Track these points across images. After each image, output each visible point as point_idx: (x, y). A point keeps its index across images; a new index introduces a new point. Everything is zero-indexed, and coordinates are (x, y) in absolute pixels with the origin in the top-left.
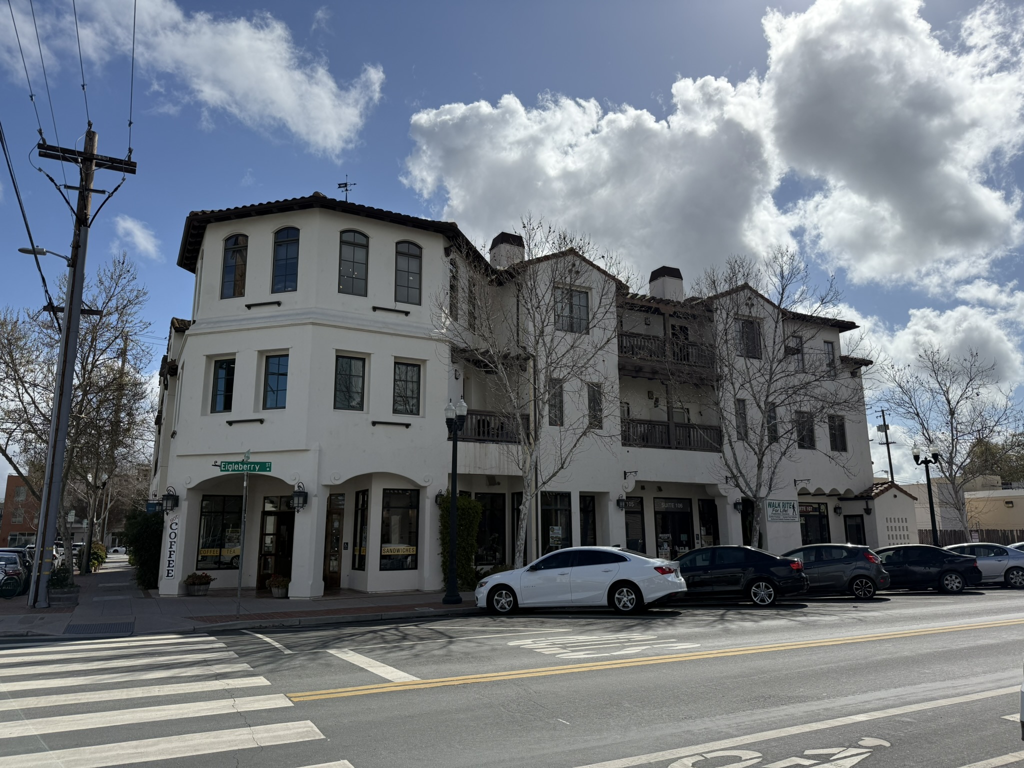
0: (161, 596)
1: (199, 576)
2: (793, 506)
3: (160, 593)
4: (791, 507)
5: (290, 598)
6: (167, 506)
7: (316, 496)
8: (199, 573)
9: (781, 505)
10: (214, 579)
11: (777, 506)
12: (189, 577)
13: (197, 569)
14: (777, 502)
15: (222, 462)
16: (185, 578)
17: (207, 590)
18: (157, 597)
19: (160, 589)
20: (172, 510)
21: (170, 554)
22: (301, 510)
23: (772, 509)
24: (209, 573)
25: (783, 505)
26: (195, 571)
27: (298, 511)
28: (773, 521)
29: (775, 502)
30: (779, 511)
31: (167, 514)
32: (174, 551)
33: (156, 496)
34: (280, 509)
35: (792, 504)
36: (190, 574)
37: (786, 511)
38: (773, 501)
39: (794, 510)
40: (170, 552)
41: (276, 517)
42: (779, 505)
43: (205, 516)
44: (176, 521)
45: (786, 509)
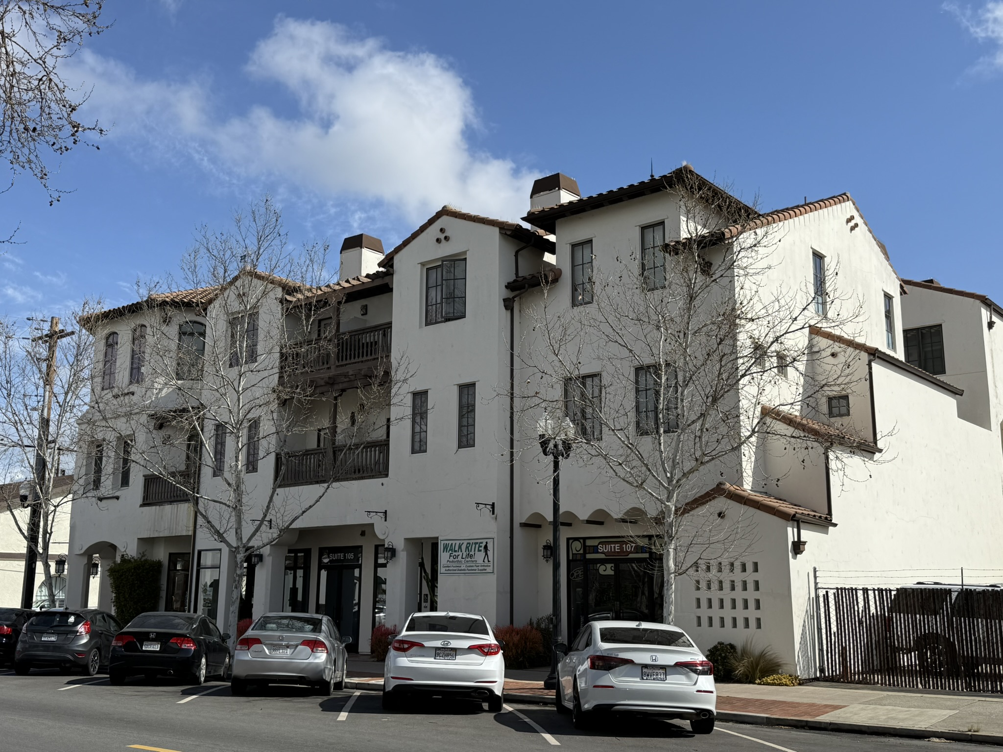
2: (486, 547)
4: (482, 549)
9: (464, 547)
11: (457, 549)
14: (458, 542)
23: (448, 554)
25: (467, 547)
28: (449, 572)
29: (454, 542)
30: (460, 557)
35: (483, 545)
37: (471, 556)
38: (450, 542)
39: (486, 554)
42: (460, 547)
45: (472, 553)
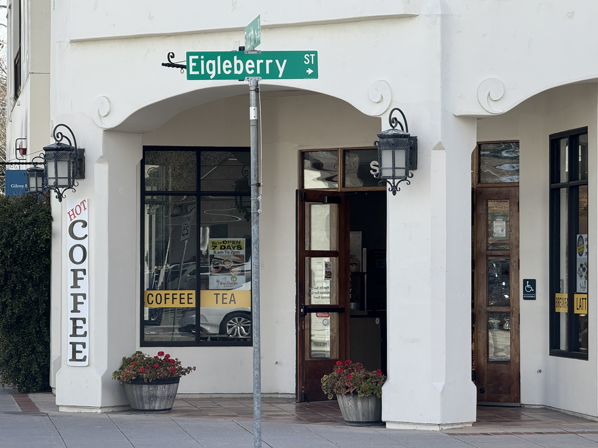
0: (61, 409)
1: (149, 359)
3: (58, 403)
5: (388, 426)
6: (57, 178)
7: (439, 147)
8: (151, 352)
10: (188, 370)
12: (127, 362)
13: (144, 343)
15: (189, 54)
16: (117, 366)
17: (172, 397)
18: (51, 413)
19: (57, 391)
20: (70, 186)
21: (76, 303)
22: (402, 185)
24: (174, 353)
26: (139, 349)
27: (395, 190)
31: (60, 197)
32: (84, 296)
33: (24, 152)
34: (344, 185)
36: (129, 355)
40: (75, 296)
41: (335, 205)
43: (152, 203)
44: (83, 216)
